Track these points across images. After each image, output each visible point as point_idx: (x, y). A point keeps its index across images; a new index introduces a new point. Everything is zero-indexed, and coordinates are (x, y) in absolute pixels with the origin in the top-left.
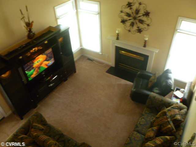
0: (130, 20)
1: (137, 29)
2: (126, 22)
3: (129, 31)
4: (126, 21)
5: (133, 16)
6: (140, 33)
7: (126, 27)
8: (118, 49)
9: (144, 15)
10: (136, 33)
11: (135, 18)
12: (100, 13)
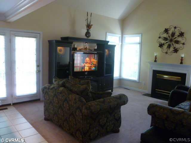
0: (166, 43)
1: (174, 49)
2: (163, 46)
3: (166, 53)
4: (164, 44)
5: (170, 39)
6: (177, 53)
7: (164, 50)
8: (155, 72)
9: (179, 36)
10: (173, 53)
11: (171, 41)
12: (141, 44)
